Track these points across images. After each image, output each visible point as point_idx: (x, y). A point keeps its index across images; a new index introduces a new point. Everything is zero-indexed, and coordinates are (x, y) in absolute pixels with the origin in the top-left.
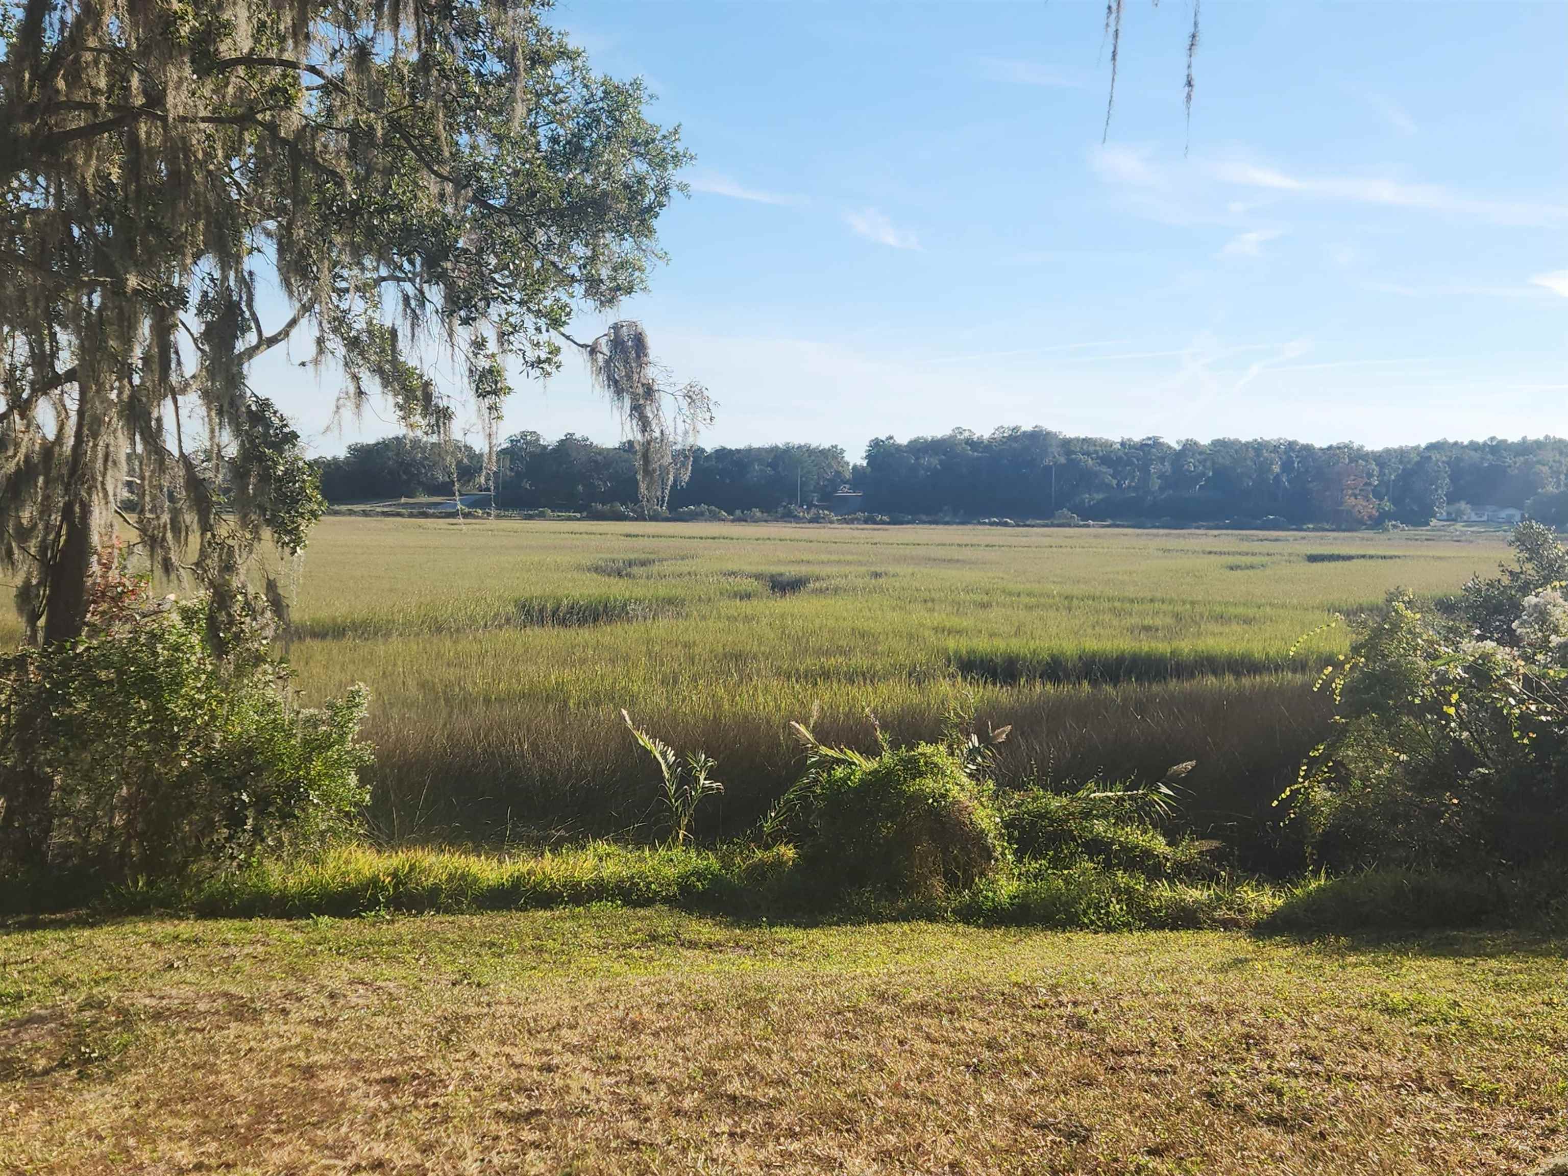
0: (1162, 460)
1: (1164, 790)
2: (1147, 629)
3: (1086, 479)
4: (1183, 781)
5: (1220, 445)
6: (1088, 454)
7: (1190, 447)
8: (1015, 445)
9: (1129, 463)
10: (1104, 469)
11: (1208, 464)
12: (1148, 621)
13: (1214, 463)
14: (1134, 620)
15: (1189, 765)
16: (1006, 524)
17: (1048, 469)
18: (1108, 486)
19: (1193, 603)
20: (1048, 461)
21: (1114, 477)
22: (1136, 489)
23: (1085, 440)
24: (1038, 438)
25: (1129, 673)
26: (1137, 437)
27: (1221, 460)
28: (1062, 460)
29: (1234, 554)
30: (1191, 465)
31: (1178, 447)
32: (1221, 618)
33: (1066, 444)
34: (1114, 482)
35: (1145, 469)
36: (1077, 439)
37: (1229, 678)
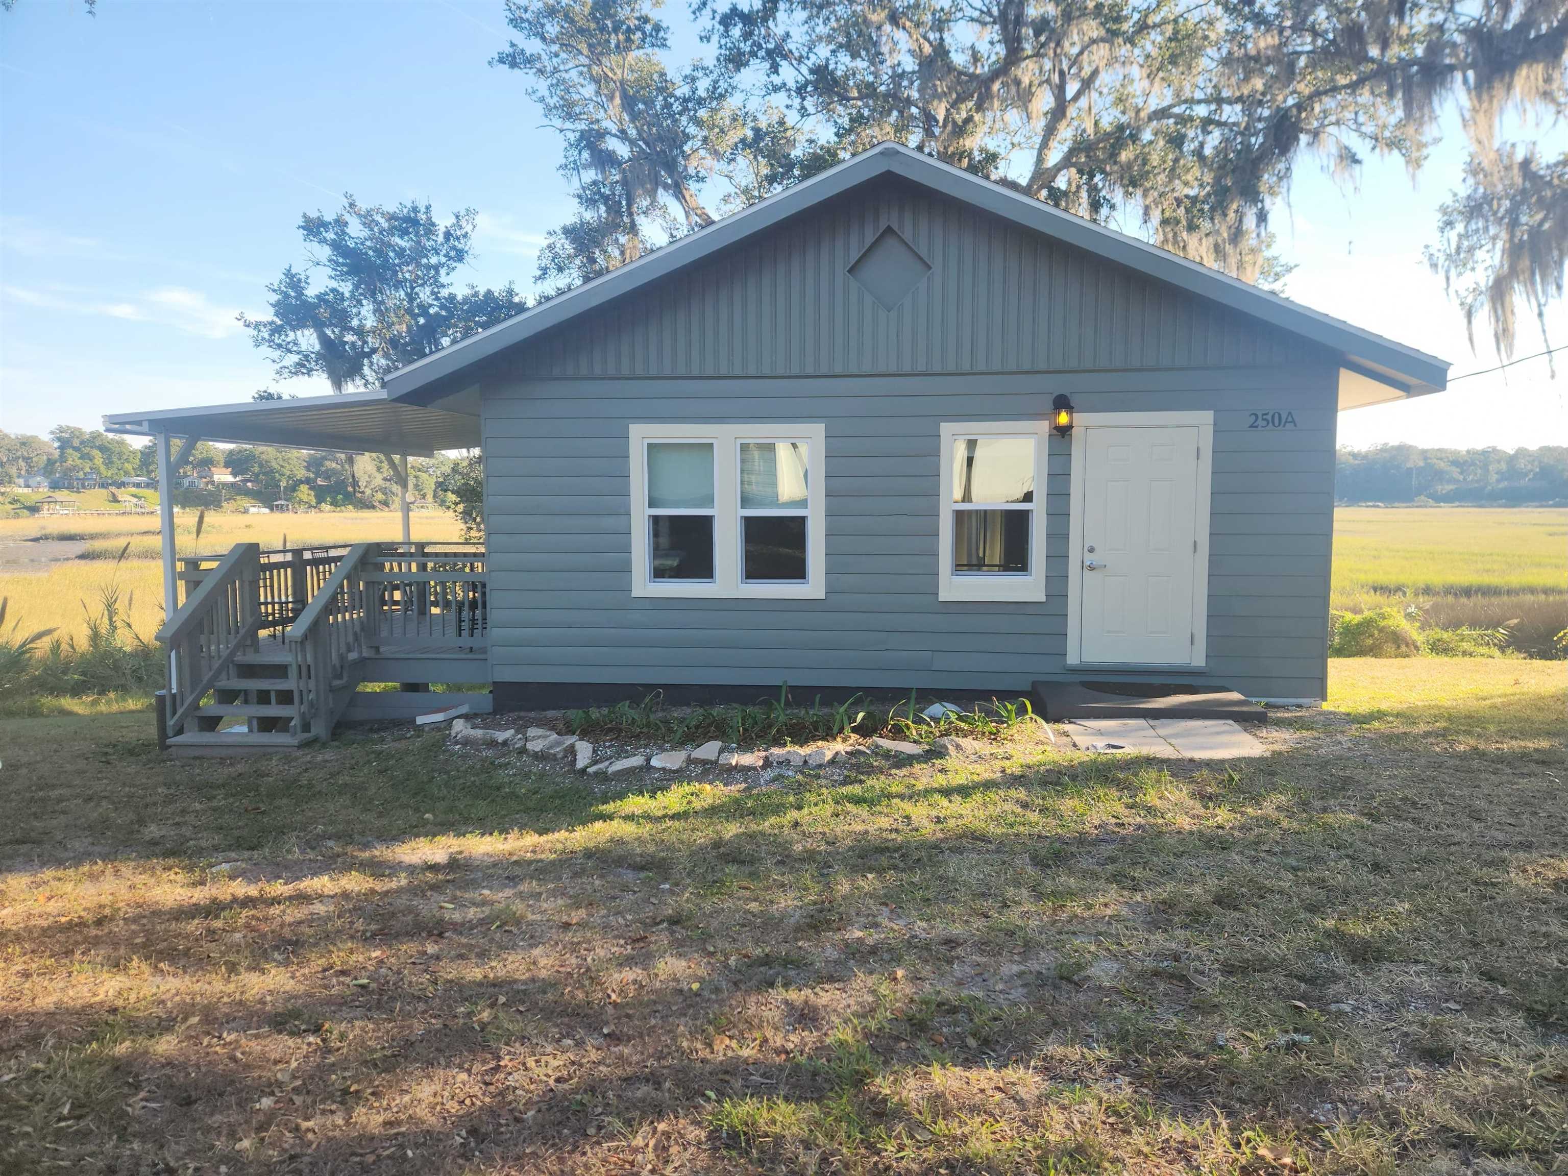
0: (1499, 462)
1: (1502, 631)
2: (1488, 571)
3: (1439, 475)
4: (1512, 628)
5: (1545, 450)
6: (1441, 459)
7: (1521, 453)
8: (1385, 455)
9: (1473, 464)
10: (1454, 469)
11: (1536, 463)
12: (1488, 566)
13: (1540, 462)
14: (1480, 566)
15: (1516, 621)
16: (1378, 507)
17: (1409, 471)
18: (1456, 481)
19: (1519, 556)
20: (1409, 465)
21: (1461, 473)
22: (1478, 481)
23: (1438, 450)
24: (1402, 450)
25: (1476, 592)
26: (1480, 446)
27: (1546, 460)
28: (1421, 464)
29: (1553, 525)
30: (1521, 464)
31: (1512, 452)
32: (1539, 565)
33: (1424, 453)
34: (1461, 478)
35: (1485, 467)
36: (1433, 450)
37: (1542, 597)
